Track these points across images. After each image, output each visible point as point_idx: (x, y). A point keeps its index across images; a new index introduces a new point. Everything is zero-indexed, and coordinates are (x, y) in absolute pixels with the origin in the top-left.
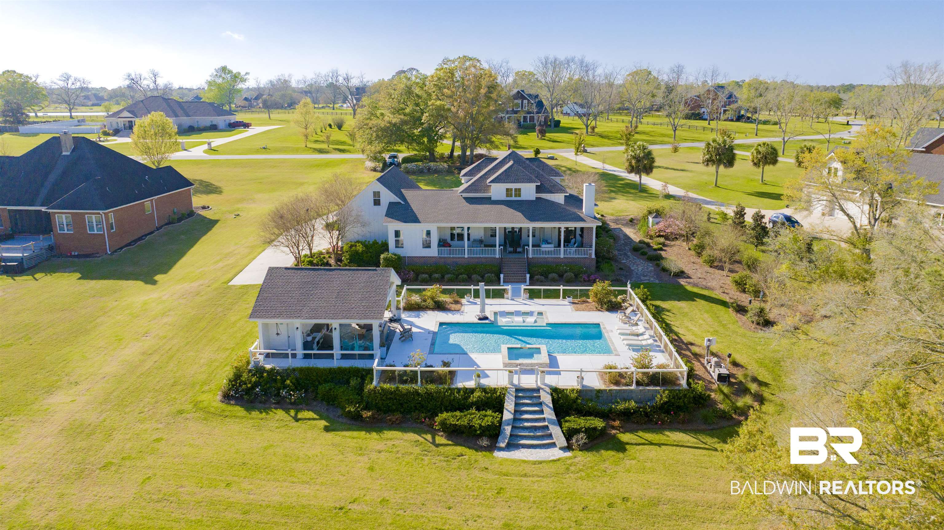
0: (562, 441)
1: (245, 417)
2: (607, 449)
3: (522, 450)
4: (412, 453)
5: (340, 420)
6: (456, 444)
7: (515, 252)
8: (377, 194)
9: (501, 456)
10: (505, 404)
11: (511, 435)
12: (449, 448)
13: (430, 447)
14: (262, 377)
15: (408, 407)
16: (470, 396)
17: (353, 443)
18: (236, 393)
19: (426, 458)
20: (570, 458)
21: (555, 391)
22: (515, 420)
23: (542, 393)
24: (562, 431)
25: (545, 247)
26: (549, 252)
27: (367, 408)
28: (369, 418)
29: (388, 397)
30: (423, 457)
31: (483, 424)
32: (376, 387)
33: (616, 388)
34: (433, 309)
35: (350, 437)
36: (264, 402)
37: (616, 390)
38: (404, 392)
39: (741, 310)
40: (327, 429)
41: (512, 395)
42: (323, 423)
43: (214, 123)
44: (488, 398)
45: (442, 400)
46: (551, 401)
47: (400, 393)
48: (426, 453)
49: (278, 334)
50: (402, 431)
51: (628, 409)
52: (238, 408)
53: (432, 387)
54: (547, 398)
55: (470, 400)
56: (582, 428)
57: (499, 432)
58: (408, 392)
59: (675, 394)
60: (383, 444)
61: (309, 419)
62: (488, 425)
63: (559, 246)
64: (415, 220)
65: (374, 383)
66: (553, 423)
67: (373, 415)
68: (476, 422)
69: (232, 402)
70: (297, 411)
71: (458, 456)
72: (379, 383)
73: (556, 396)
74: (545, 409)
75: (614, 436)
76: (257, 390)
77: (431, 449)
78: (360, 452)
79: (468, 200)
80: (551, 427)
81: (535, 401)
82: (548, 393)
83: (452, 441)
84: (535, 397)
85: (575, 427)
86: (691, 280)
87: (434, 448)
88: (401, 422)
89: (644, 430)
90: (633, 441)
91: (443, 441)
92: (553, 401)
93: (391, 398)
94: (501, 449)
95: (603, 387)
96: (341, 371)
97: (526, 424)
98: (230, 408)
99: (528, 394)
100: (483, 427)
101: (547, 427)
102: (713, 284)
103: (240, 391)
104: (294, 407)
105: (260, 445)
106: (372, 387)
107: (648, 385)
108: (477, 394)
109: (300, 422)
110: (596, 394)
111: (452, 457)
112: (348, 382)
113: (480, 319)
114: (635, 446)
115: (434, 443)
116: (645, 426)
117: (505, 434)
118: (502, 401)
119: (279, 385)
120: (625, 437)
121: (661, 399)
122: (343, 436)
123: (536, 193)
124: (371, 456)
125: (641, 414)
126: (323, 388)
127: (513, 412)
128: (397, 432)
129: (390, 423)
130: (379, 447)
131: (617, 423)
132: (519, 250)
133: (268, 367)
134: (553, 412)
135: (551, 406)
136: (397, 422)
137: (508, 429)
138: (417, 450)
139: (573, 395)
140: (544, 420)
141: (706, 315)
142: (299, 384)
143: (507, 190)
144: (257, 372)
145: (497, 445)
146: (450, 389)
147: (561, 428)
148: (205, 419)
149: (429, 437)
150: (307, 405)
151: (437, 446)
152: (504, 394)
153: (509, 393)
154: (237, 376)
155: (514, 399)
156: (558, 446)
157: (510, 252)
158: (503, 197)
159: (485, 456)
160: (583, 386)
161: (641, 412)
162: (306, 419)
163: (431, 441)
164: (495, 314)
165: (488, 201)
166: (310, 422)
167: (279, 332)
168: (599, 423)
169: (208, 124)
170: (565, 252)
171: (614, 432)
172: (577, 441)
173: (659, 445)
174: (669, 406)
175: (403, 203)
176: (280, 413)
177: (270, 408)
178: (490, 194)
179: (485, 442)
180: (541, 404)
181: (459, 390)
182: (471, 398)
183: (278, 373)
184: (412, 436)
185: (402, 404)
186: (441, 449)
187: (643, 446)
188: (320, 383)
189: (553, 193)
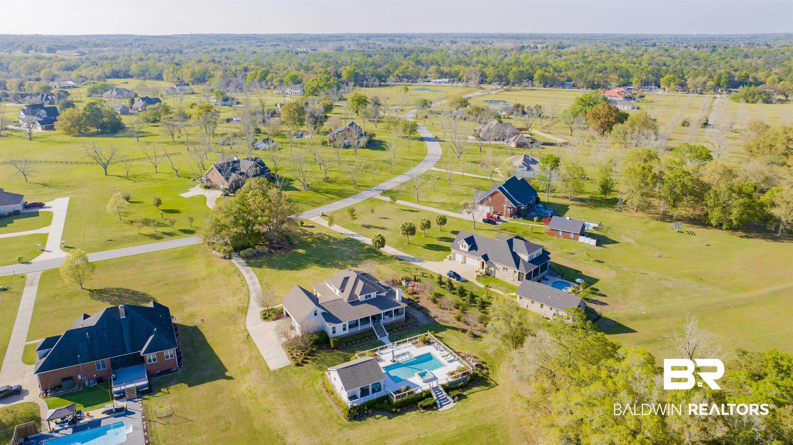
1: (362, 424)
2: (464, 399)
3: (445, 406)
4: (419, 417)
5: (391, 414)
8: (314, 308)
9: (441, 410)
10: (432, 394)
12: (427, 412)
13: (421, 414)
14: (356, 409)
15: (408, 404)
18: (352, 417)
19: (424, 417)
20: (456, 404)
21: (443, 386)
22: (438, 398)
23: (439, 387)
24: (451, 397)
25: (387, 318)
27: (397, 409)
28: (399, 411)
29: (400, 403)
32: (396, 401)
33: (456, 379)
35: (398, 419)
36: (363, 417)
38: (404, 400)
39: (464, 331)
40: (389, 418)
42: (386, 417)
43: (16, 209)
44: (427, 394)
45: (416, 399)
50: (410, 412)
51: (462, 385)
52: (357, 422)
54: (441, 389)
56: (456, 395)
58: (407, 400)
59: (470, 376)
64: (341, 322)
66: (447, 396)
68: (429, 402)
69: (352, 421)
76: (358, 414)
79: (350, 303)
81: (439, 390)
85: (453, 395)
86: (440, 319)
88: (408, 409)
91: (423, 411)
95: (452, 380)
97: (441, 398)
98: (354, 423)
99: (436, 389)
100: (432, 403)
102: (448, 319)
104: (373, 415)
105: (378, 430)
107: (464, 376)
108: (423, 394)
109: (379, 419)
110: (452, 383)
111: (431, 414)
113: (393, 362)
114: (468, 395)
116: (468, 389)
117: (438, 403)
119: (363, 410)
121: (468, 379)
123: (376, 295)
124: (410, 422)
126: (377, 406)
127: (436, 396)
129: (406, 411)
130: (409, 419)
131: (462, 390)
133: (355, 406)
134: (445, 393)
135: (444, 390)
139: (447, 385)
140: (444, 396)
142: (368, 407)
143: (366, 296)
144: (353, 409)
145: (438, 407)
146: (416, 395)
148: (349, 429)
149: (419, 411)
150: (376, 413)
152: (430, 391)
154: (348, 412)
155: (434, 392)
156: (452, 402)
158: (364, 299)
159: (437, 412)
160: (448, 382)
161: (465, 384)
165: (359, 302)
166: (382, 418)
170: (394, 318)
171: (462, 393)
172: (456, 399)
173: (474, 393)
174: (471, 380)
175: (327, 312)
176: (370, 419)
177: (366, 418)
178: (359, 299)
179: (434, 408)
181: (419, 394)
183: (360, 407)
184: (414, 412)
189: (382, 293)
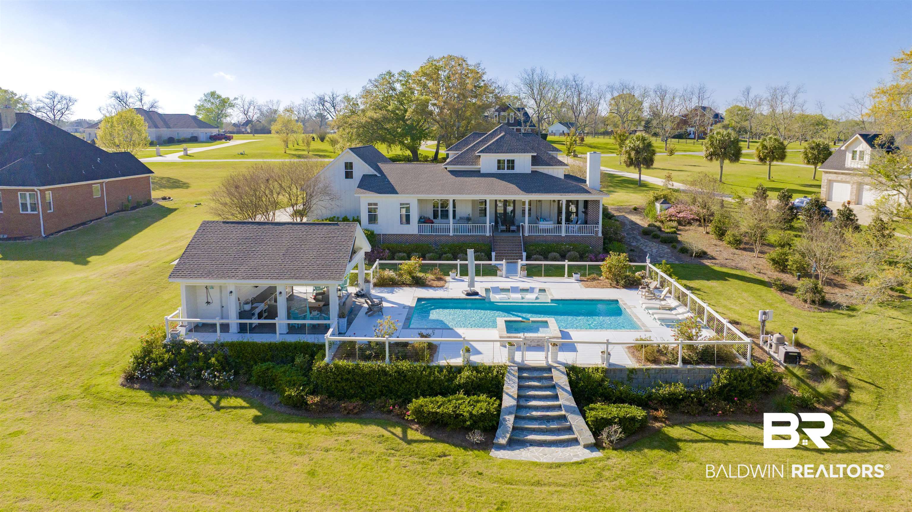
0: (587, 437)
1: (148, 404)
2: (652, 448)
3: (531, 448)
4: (373, 452)
5: (278, 408)
6: (437, 440)
7: (508, 230)
8: (349, 166)
9: (501, 456)
10: (505, 387)
11: (514, 428)
12: (426, 445)
13: (399, 444)
14: (180, 353)
15: (371, 391)
16: (456, 377)
17: (289, 438)
18: (142, 374)
19: (392, 459)
20: (600, 460)
21: (574, 371)
22: (519, 407)
23: (555, 373)
24: (587, 423)
25: (543, 225)
26: (548, 231)
27: (313, 393)
28: (316, 404)
29: (344, 377)
30: (389, 458)
31: (474, 412)
32: (327, 365)
33: (654, 366)
34: (410, 285)
35: (286, 431)
36: (179, 387)
37: (655, 369)
38: (367, 370)
39: (787, 289)
40: (257, 420)
41: (514, 376)
42: (254, 412)
43: (194, 135)
44: (481, 379)
45: (418, 382)
46: (568, 383)
47: (360, 372)
48: (393, 452)
49: (208, 303)
50: (360, 424)
51: (674, 394)
52: (143, 393)
53: (405, 365)
54: (562, 380)
55: (457, 381)
56: (615, 418)
57: (498, 423)
58: (373, 371)
59: (737, 374)
60: (333, 439)
61: (235, 408)
62: (482, 413)
63: (559, 222)
64: (393, 191)
65: (327, 359)
66: (573, 412)
67: (322, 401)
68: (465, 410)
69: (136, 386)
70: (221, 397)
71: (439, 456)
72: (333, 359)
73: (574, 378)
74: (560, 392)
75: (659, 431)
76: (171, 370)
77: (400, 447)
78: (298, 451)
79: (453, 172)
80: (570, 417)
81: (546, 383)
82: (563, 373)
83: (430, 437)
84: (546, 378)
85: (605, 416)
86: (717, 261)
87: (404, 445)
88: (361, 412)
89: (698, 423)
90: (686, 437)
91: (418, 436)
92: (571, 382)
93: (347, 380)
94: (500, 447)
95: (637, 366)
96: (285, 347)
97: (535, 413)
98: (132, 393)
99: (536, 374)
100: (475, 416)
101: (564, 418)
102: (744, 264)
103: (149, 372)
104: (218, 393)
105: (160, 440)
106: (323, 364)
107: (698, 363)
108: (466, 374)
109: (222, 410)
110: (628, 375)
111: (430, 458)
112: (293, 360)
113: (468, 294)
114: (691, 444)
115: (404, 438)
116: (699, 418)
117: (506, 427)
118: (499, 382)
119: (201, 364)
120: (675, 432)
121: (718, 381)
122: (277, 429)
123: (532, 165)
124: (313, 456)
125: (692, 402)
126: (258, 368)
127: (516, 397)
128: (354, 424)
129: (346, 412)
130: (326, 445)
131: (661, 413)
132: (513, 228)
133: (189, 341)
134: (571, 397)
135: (569, 389)
136: (355, 411)
137: (509, 420)
138: (380, 449)
139: (598, 376)
140: (559, 407)
141: (745, 295)
142: (229, 364)
143: (499, 161)
144: (173, 347)
145: (494, 442)
146: (428, 367)
147: (585, 417)
148: (94, 407)
149: (398, 431)
150: (235, 390)
151: (410, 442)
152: (503, 374)
153: (509, 372)
154: (147, 352)
155: (517, 380)
156: (582, 443)
157: (502, 231)
158: (494, 169)
159: (477, 456)
160: (610, 365)
161: (692, 398)
162: (231, 407)
163: (401, 436)
164: (487, 290)
165: (477, 173)
166: (235, 411)
167: (210, 300)
168: (638, 413)
169: (189, 136)
170: (567, 230)
171: (657, 425)
172: (609, 436)
173: (726, 442)
174: (730, 390)
175: (378, 175)
176: (198, 400)
177: (184, 394)
178: (479, 167)
179: (477, 437)
180: (553, 387)
181: (441, 369)
182: (458, 379)
183: (201, 348)
184: (374, 430)
185: (362, 388)
186: (414, 446)
187: (703, 444)
188: (256, 363)
189: (552, 165)
